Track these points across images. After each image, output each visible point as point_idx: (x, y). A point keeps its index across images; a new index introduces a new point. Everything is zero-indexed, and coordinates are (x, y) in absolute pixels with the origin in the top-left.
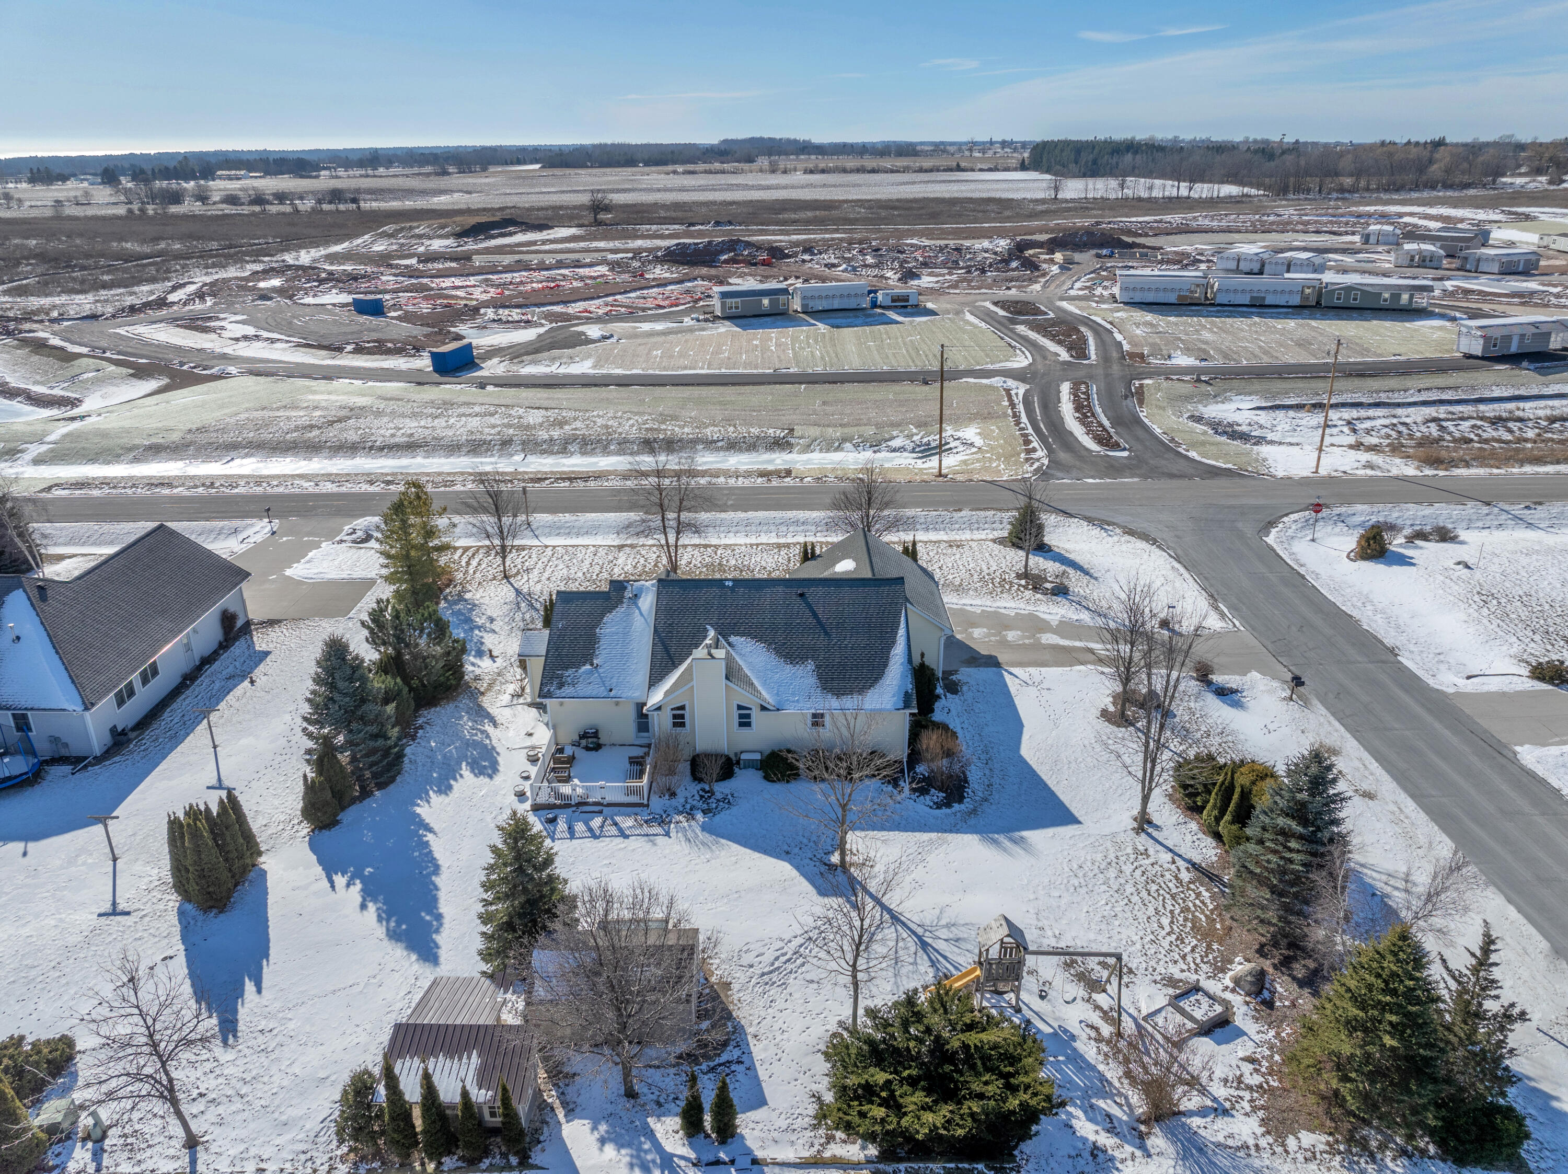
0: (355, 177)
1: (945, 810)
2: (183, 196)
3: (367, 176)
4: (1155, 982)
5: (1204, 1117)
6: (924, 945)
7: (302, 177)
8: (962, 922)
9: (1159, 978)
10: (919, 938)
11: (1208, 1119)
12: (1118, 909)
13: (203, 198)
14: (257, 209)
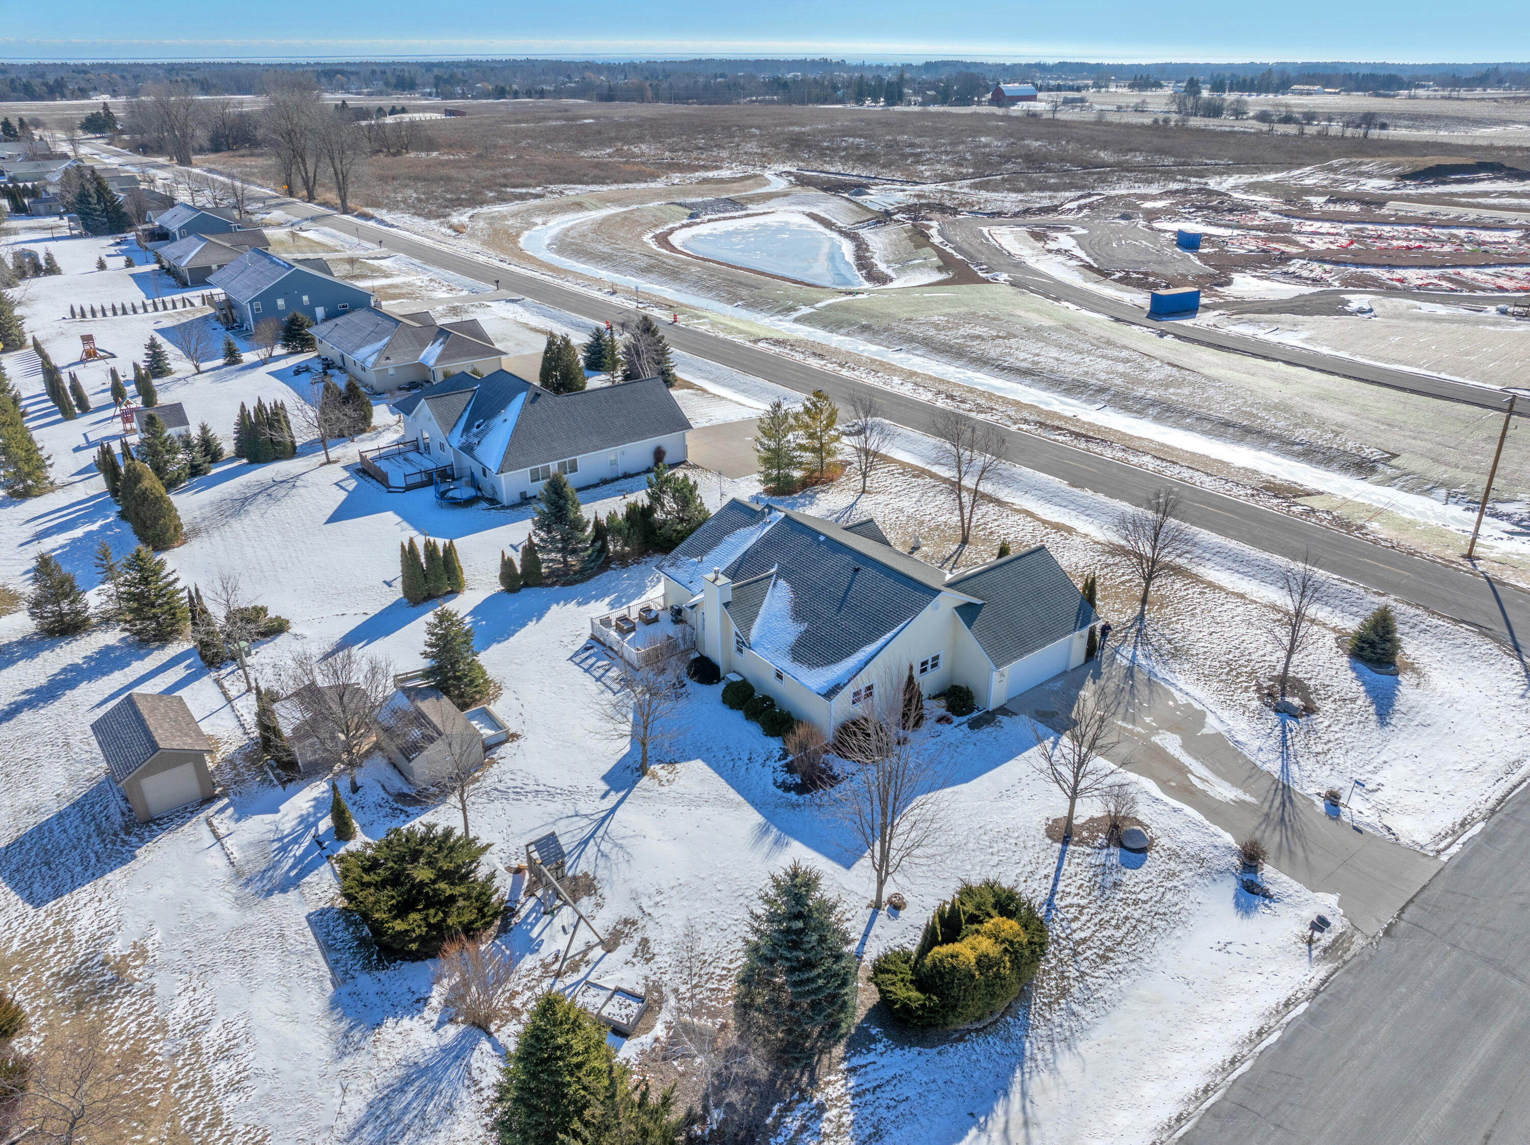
0: (1435, 98)
1: (780, 792)
2: (1223, 109)
3: (1449, 98)
4: (646, 978)
5: (494, 1050)
6: (586, 842)
7: (1378, 95)
8: (629, 850)
9: (653, 978)
10: (592, 836)
11: (493, 1053)
12: (735, 929)
13: (1238, 112)
14: (1265, 127)
